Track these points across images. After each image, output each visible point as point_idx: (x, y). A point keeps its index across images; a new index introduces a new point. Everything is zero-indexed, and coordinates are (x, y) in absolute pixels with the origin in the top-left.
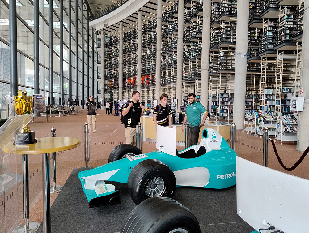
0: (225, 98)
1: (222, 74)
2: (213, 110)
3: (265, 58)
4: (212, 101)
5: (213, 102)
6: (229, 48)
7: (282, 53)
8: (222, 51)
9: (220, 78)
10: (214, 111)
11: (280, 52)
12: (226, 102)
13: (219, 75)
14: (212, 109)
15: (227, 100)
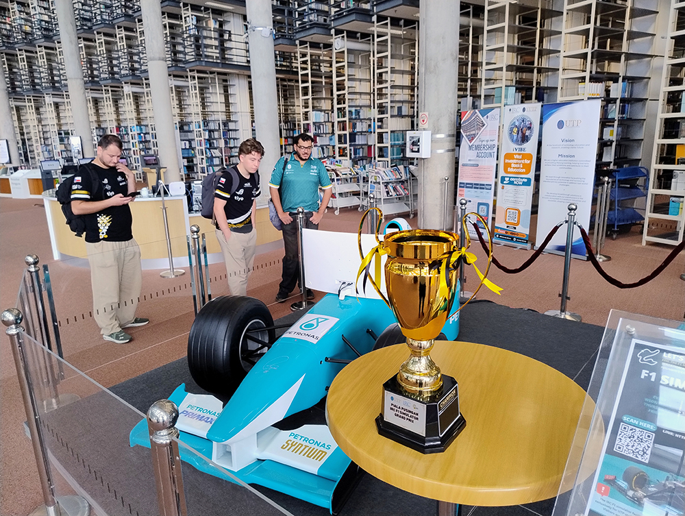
0: (213, 131)
1: (198, 72)
2: (186, 160)
3: (306, 43)
4: (181, 140)
5: (183, 142)
6: (205, 8)
7: (343, 37)
8: (192, 15)
9: (196, 81)
10: (188, 162)
11: (338, 32)
12: (215, 141)
13: (192, 74)
14: (184, 158)
15: (216, 135)
